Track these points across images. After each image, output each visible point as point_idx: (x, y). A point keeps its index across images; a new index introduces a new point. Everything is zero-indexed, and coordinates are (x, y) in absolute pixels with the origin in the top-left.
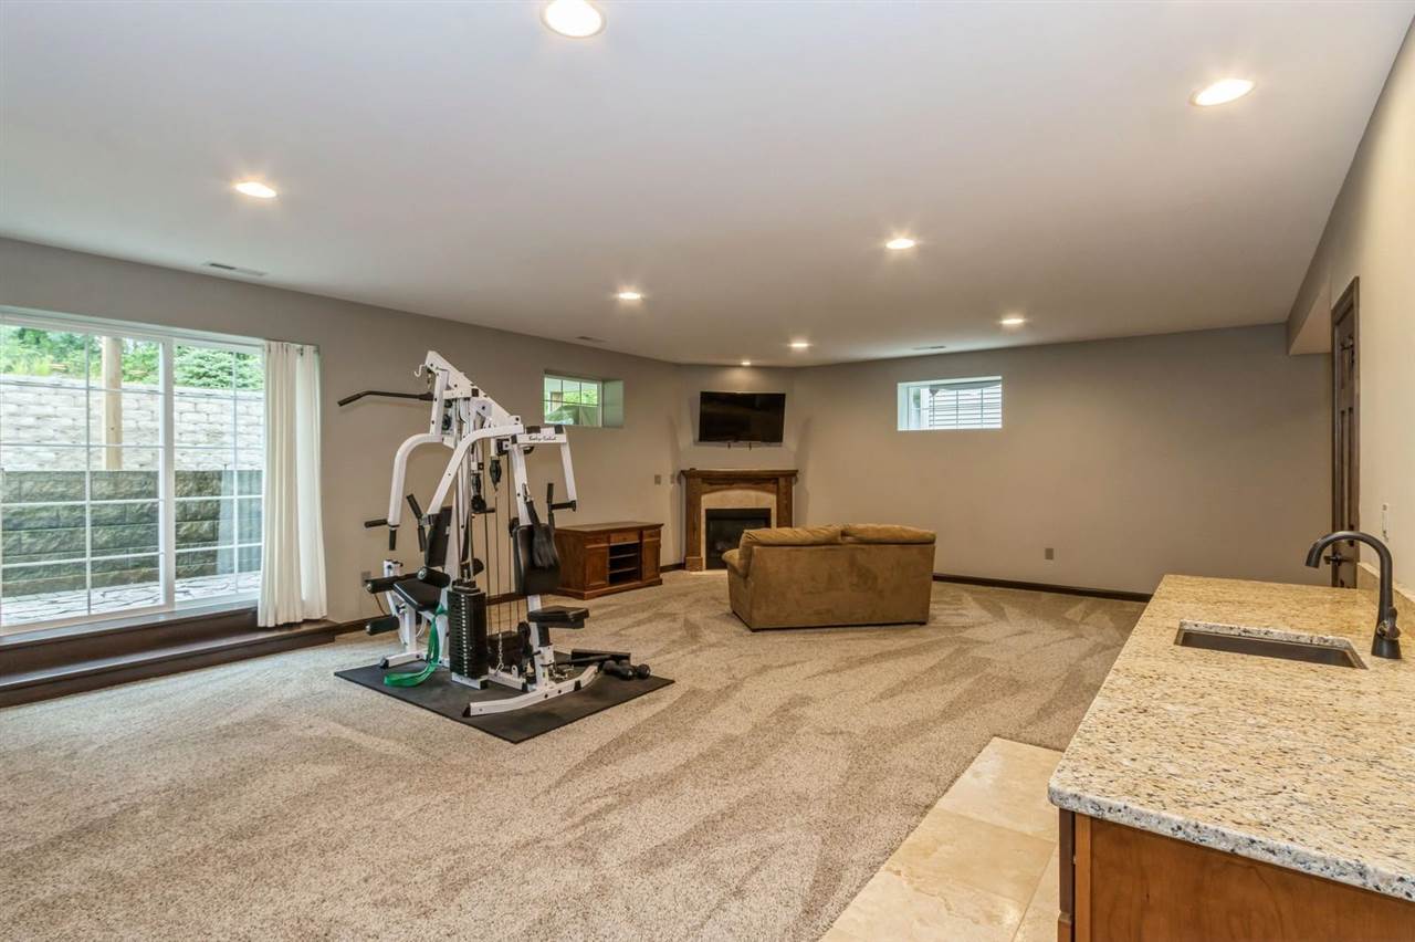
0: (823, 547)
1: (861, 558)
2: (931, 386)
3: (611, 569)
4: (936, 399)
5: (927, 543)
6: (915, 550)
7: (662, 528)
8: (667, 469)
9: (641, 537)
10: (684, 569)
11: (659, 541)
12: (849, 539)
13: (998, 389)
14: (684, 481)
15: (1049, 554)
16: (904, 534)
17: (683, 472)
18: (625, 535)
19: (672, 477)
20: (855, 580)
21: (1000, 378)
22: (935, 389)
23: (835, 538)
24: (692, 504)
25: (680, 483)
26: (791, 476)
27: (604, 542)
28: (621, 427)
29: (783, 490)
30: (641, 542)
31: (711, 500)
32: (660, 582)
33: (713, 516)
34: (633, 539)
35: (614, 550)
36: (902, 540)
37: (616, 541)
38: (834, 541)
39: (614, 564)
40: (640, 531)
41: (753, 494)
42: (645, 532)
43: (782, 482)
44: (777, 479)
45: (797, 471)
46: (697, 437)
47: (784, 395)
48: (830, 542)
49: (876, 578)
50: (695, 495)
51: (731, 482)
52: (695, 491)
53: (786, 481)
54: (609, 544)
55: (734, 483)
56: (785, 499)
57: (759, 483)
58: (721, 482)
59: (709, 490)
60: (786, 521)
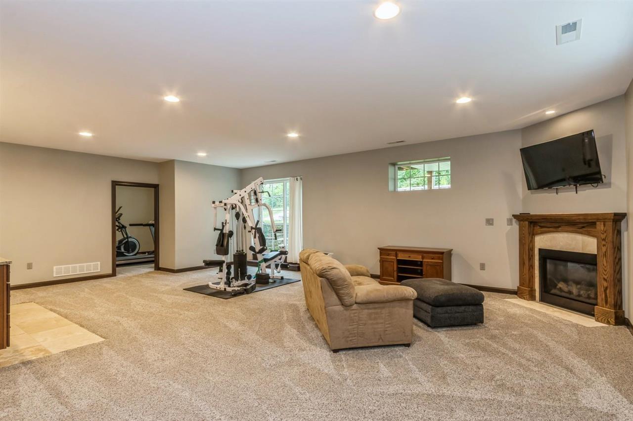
3: (399, 272)
9: (424, 257)
10: (516, 295)
17: (513, 216)
18: (409, 254)
19: (510, 220)
27: (394, 256)
29: (601, 235)
30: (423, 261)
31: (544, 241)
33: (547, 256)
40: (422, 253)
41: (579, 238)
42: (426, 255)
43: (600, 226)
44: (596, 223)
50: (523, 236)
51: (557, 225)
52: (524, 232)
53: (604, 225)
54: (397, 257)
55: (559, 227)
56: (604, 245)
57: (583, 227)
58: (549, 225)
59: (539, 232)
60: (606, 271)
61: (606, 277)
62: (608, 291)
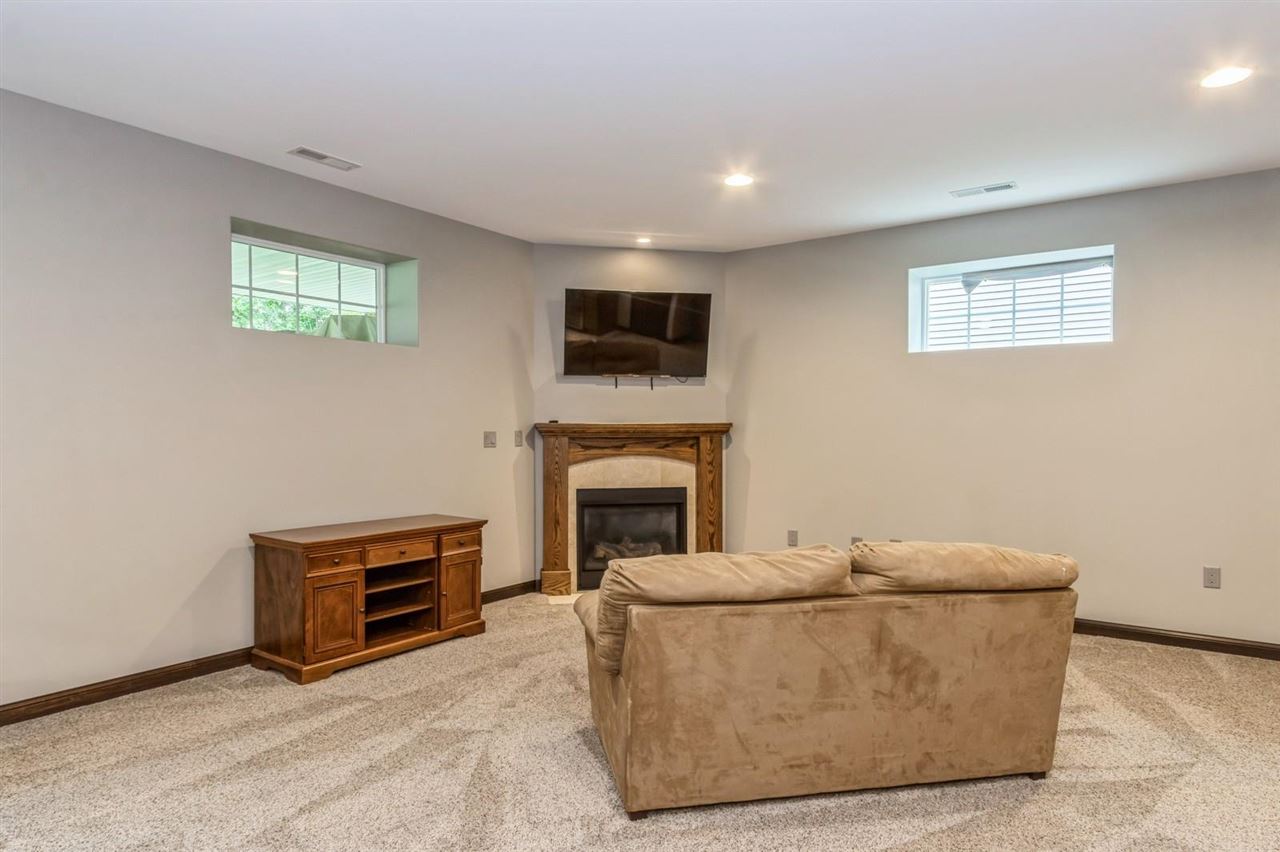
0: (808, 605)
1: (902, 630)
2: (966, 275)
3: (368, 612)
4: (973, 298)
5: (1057, 588)
6: (1031, 605)
7: (484, 529)
8: (509, 423)
9: (438, 547)
10: (540, 591)
11: (479, 551)
12: (870, 581)
13: (1106, 271)
14: (539, 442)
15: (1212, 579)
16: (1008, 569)
17: (536, 427)
18: (404, 546)
19: (519, 434)
20: (886, 681)
21: (1108, 250)
22: (972, 279)
23: (838, 581)
24: (553, 482)
25: (532, 445)
26: (720, 433)
27: (355, 562)
28: (415, 344)
29: (706, 457)
30: (439, 558)
31: (589, 474)
32: (481, 628)
33: (591, 501)
34: (422, 551)
35: (373, 576)
36: (1003, 585)
37: (377, 559)
38: (833, 589)
39: (373, 603)
40: (438, 535)
41: (657, 463)
42: (445, 538)
43: (705, 443)
44: (698, 438)
45: (731, 424)
46: (561, 369)
47: (710, 295)
48: (827, 593)
49: (934, 678)
50: (557, 466)
51: (619, 444)
52: (557, 459)
53: (711, 441)
54: (365, 565)
55: (624, 446)
56: (710, 472)
57: (667, 446)
58: (602, 443)
59: (582, 457)
60: (712, 509)
61: (711, 518)
62: (715, 540)
